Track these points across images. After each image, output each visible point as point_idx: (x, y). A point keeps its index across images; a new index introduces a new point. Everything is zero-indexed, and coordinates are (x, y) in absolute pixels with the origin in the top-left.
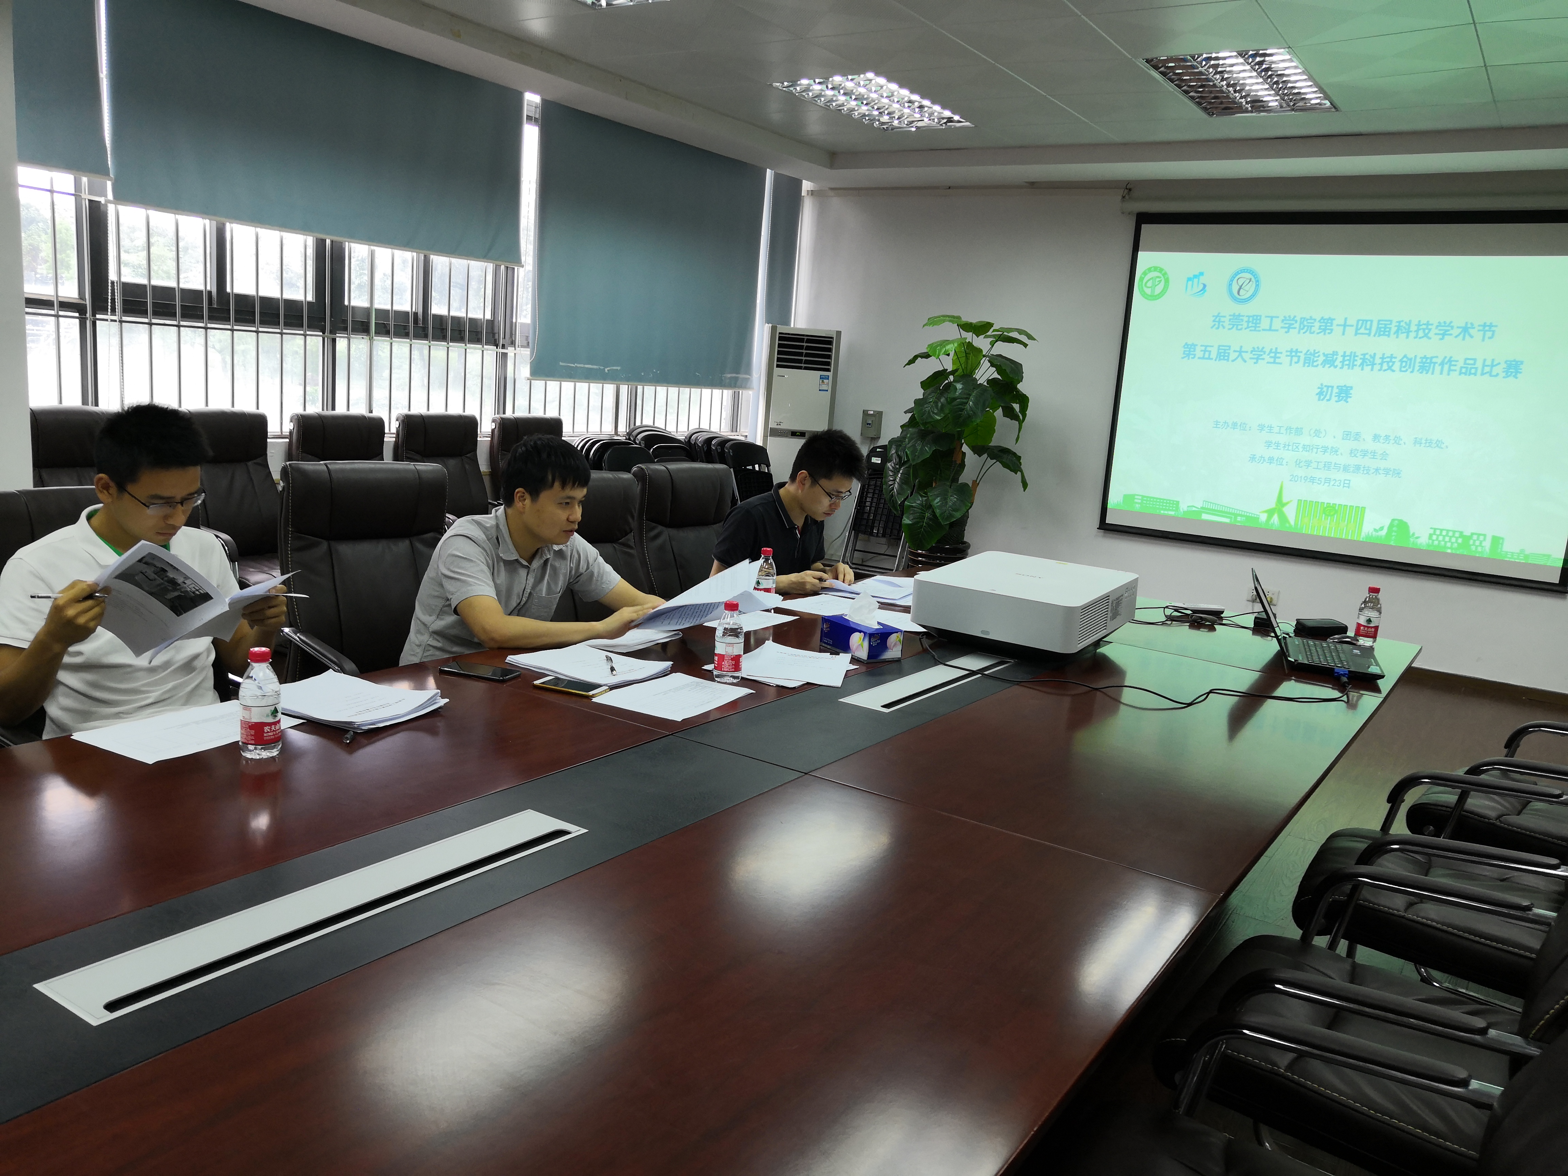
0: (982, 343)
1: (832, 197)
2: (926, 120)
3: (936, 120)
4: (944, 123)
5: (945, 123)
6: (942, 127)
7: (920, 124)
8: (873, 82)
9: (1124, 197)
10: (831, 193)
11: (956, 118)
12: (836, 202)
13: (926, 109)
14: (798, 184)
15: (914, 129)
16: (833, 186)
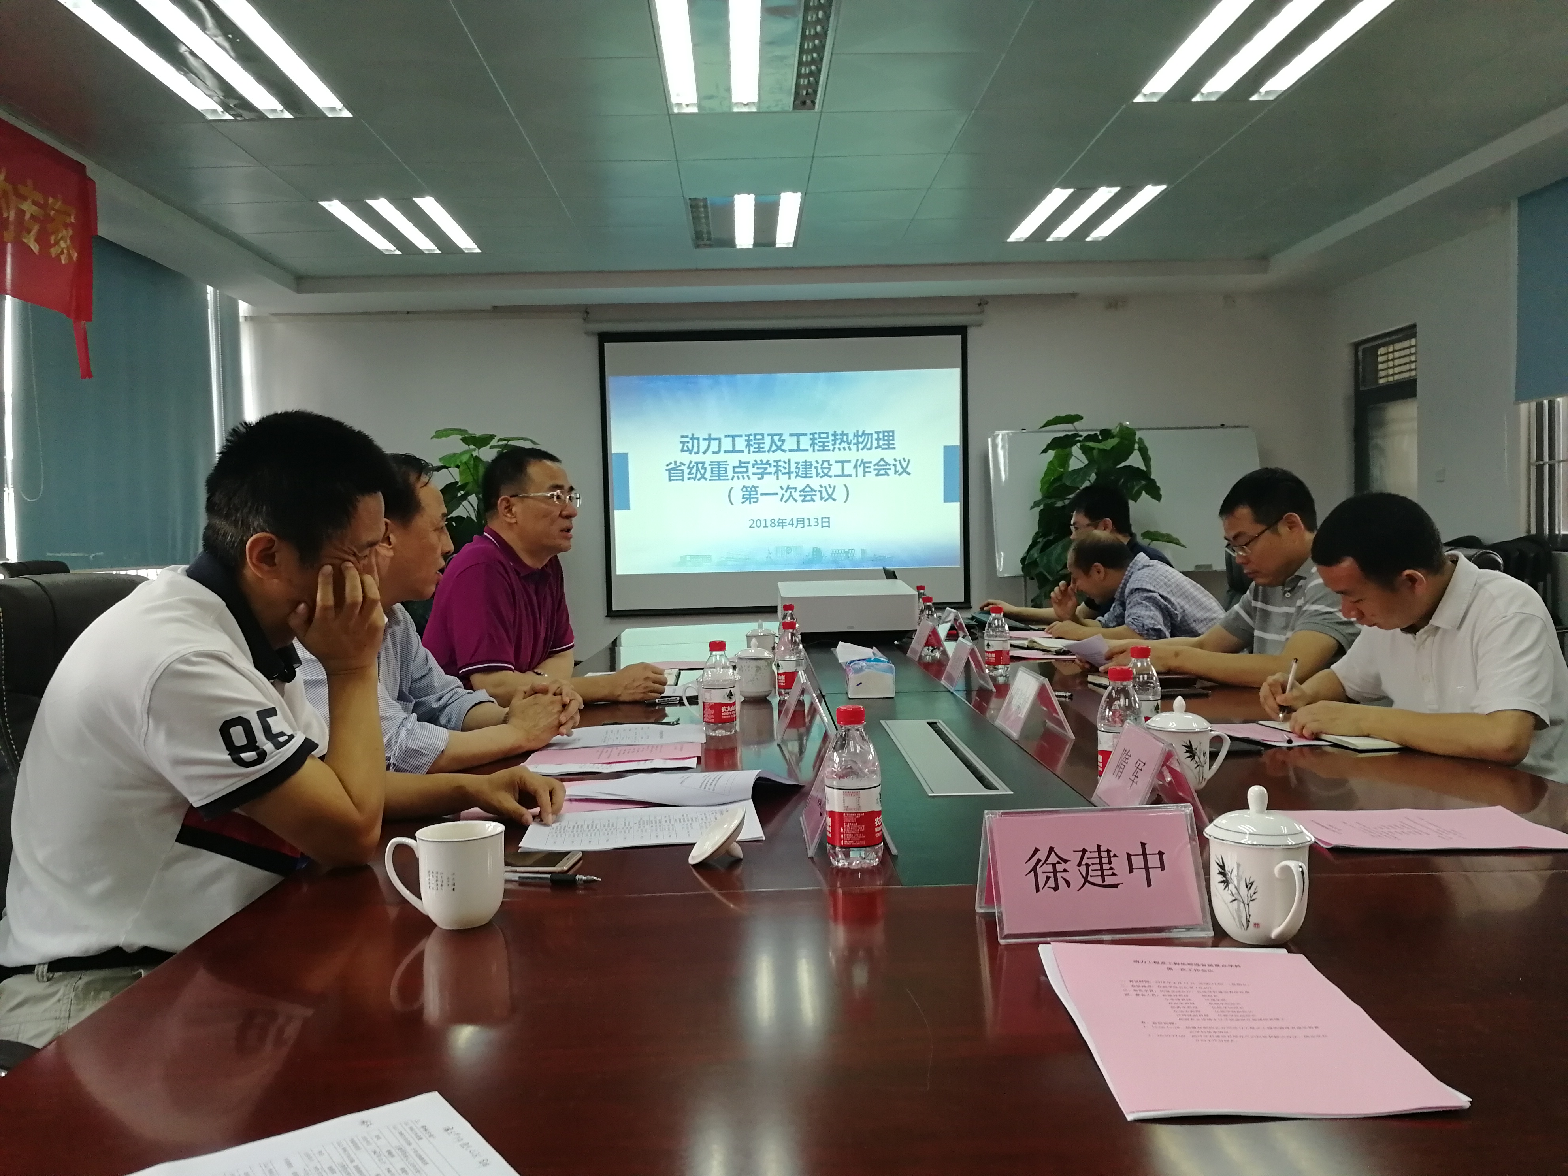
9: (585, 319)
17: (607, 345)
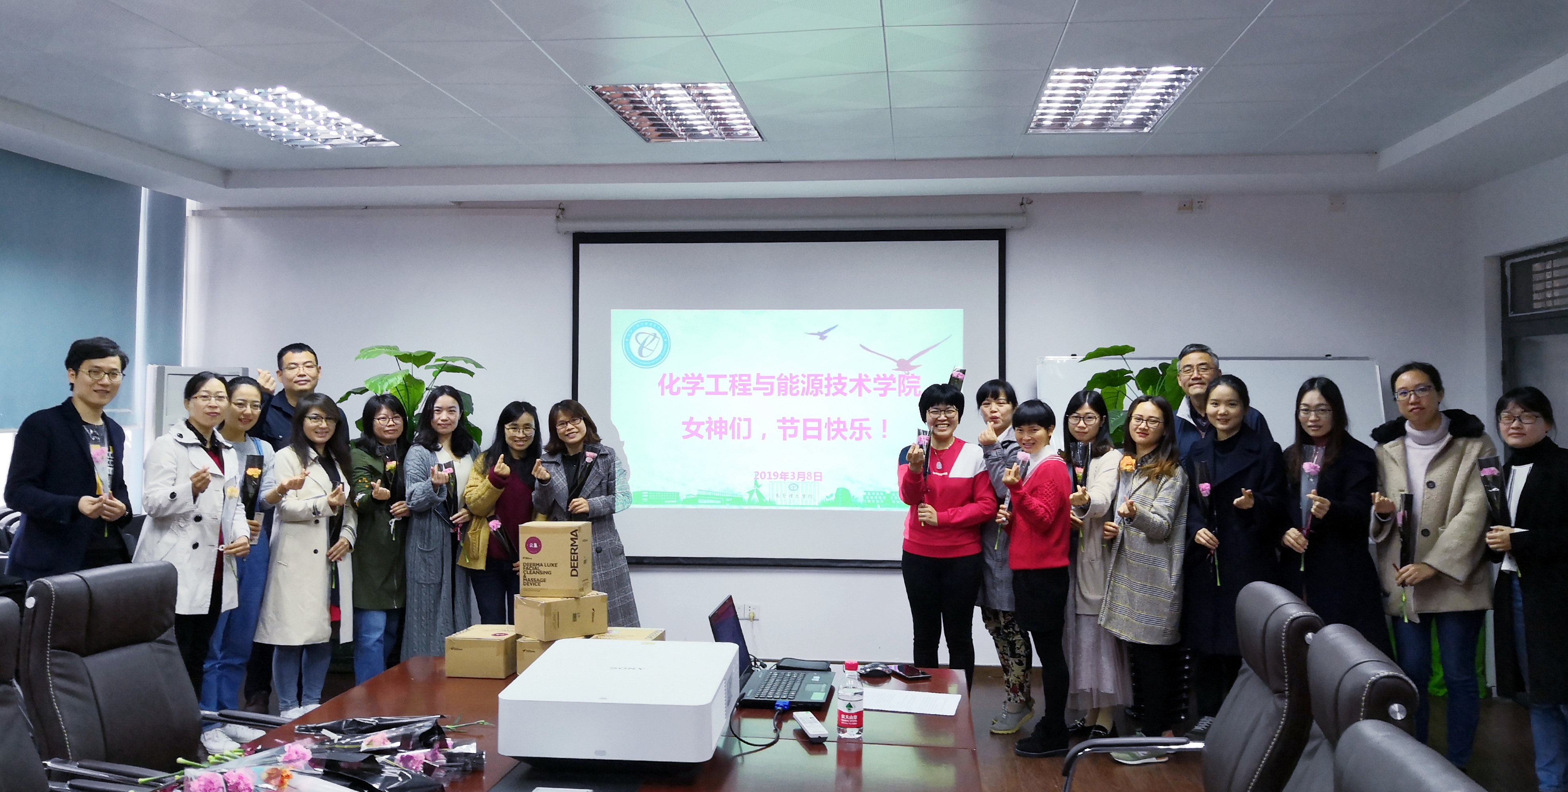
0: (423, 373)
1: (226, 217)
2: (343, 138)
3: (355, 139)
4: (364, 142)
5: (366, 141)
6: (361, 146)
7: (335, 142)
8: (283, 97)
9: (558, 217)
10: (222, 213)
11: (379, 137)
12: (231, 226)
13: (343, 126)
14: (180, 204)
15: (328, 147)
16: (224, 206)
17: (583, 247)
